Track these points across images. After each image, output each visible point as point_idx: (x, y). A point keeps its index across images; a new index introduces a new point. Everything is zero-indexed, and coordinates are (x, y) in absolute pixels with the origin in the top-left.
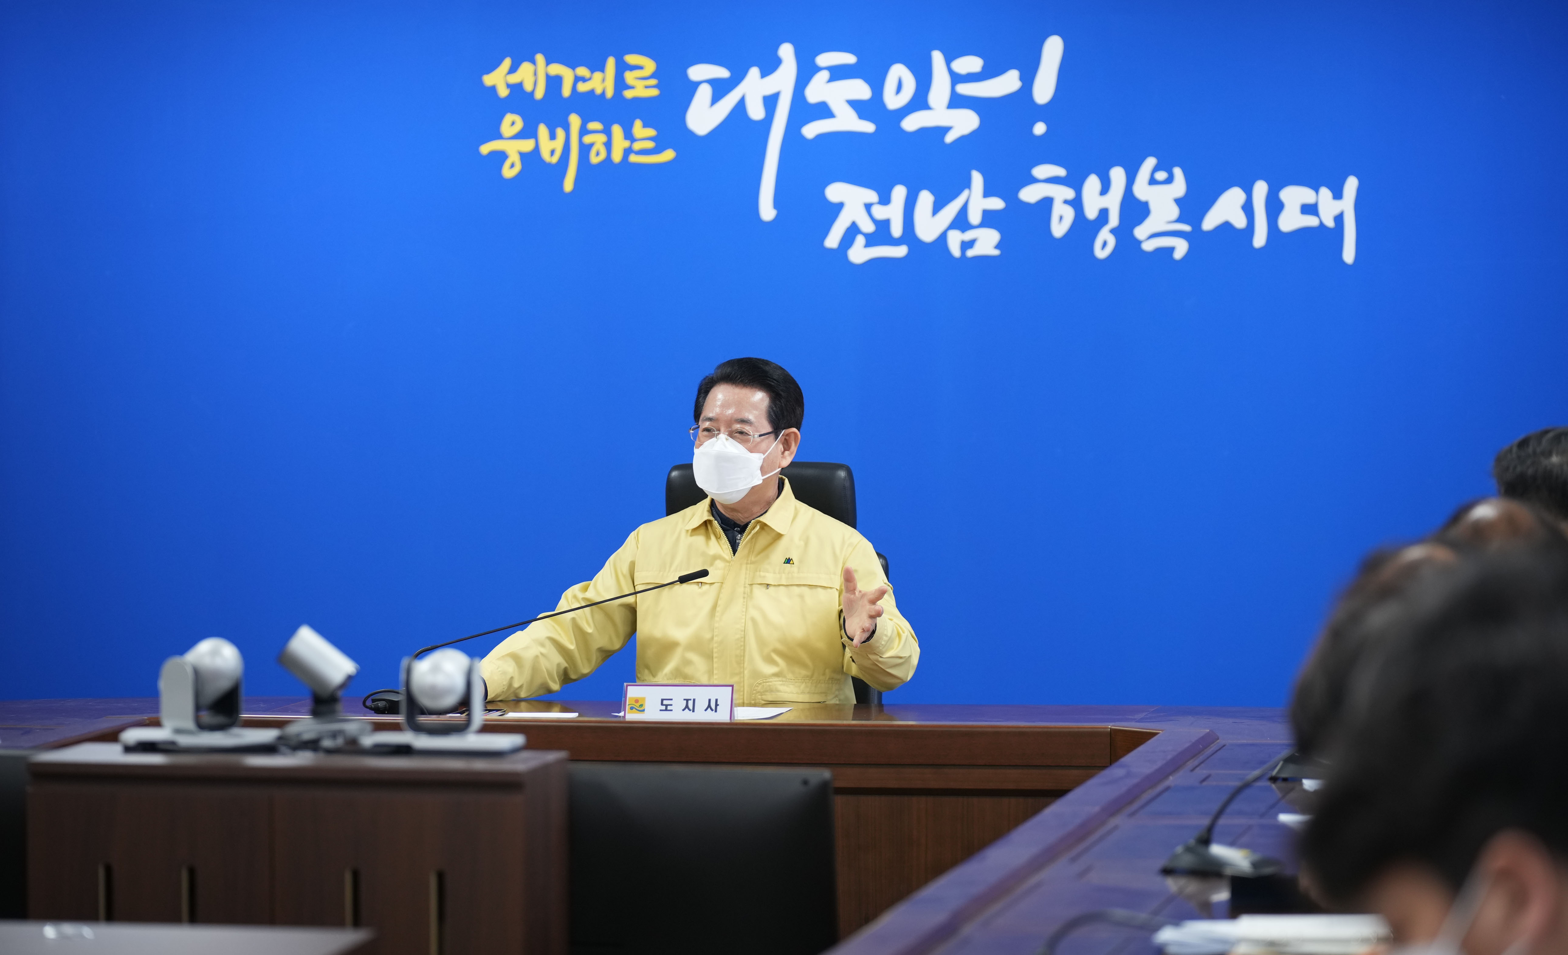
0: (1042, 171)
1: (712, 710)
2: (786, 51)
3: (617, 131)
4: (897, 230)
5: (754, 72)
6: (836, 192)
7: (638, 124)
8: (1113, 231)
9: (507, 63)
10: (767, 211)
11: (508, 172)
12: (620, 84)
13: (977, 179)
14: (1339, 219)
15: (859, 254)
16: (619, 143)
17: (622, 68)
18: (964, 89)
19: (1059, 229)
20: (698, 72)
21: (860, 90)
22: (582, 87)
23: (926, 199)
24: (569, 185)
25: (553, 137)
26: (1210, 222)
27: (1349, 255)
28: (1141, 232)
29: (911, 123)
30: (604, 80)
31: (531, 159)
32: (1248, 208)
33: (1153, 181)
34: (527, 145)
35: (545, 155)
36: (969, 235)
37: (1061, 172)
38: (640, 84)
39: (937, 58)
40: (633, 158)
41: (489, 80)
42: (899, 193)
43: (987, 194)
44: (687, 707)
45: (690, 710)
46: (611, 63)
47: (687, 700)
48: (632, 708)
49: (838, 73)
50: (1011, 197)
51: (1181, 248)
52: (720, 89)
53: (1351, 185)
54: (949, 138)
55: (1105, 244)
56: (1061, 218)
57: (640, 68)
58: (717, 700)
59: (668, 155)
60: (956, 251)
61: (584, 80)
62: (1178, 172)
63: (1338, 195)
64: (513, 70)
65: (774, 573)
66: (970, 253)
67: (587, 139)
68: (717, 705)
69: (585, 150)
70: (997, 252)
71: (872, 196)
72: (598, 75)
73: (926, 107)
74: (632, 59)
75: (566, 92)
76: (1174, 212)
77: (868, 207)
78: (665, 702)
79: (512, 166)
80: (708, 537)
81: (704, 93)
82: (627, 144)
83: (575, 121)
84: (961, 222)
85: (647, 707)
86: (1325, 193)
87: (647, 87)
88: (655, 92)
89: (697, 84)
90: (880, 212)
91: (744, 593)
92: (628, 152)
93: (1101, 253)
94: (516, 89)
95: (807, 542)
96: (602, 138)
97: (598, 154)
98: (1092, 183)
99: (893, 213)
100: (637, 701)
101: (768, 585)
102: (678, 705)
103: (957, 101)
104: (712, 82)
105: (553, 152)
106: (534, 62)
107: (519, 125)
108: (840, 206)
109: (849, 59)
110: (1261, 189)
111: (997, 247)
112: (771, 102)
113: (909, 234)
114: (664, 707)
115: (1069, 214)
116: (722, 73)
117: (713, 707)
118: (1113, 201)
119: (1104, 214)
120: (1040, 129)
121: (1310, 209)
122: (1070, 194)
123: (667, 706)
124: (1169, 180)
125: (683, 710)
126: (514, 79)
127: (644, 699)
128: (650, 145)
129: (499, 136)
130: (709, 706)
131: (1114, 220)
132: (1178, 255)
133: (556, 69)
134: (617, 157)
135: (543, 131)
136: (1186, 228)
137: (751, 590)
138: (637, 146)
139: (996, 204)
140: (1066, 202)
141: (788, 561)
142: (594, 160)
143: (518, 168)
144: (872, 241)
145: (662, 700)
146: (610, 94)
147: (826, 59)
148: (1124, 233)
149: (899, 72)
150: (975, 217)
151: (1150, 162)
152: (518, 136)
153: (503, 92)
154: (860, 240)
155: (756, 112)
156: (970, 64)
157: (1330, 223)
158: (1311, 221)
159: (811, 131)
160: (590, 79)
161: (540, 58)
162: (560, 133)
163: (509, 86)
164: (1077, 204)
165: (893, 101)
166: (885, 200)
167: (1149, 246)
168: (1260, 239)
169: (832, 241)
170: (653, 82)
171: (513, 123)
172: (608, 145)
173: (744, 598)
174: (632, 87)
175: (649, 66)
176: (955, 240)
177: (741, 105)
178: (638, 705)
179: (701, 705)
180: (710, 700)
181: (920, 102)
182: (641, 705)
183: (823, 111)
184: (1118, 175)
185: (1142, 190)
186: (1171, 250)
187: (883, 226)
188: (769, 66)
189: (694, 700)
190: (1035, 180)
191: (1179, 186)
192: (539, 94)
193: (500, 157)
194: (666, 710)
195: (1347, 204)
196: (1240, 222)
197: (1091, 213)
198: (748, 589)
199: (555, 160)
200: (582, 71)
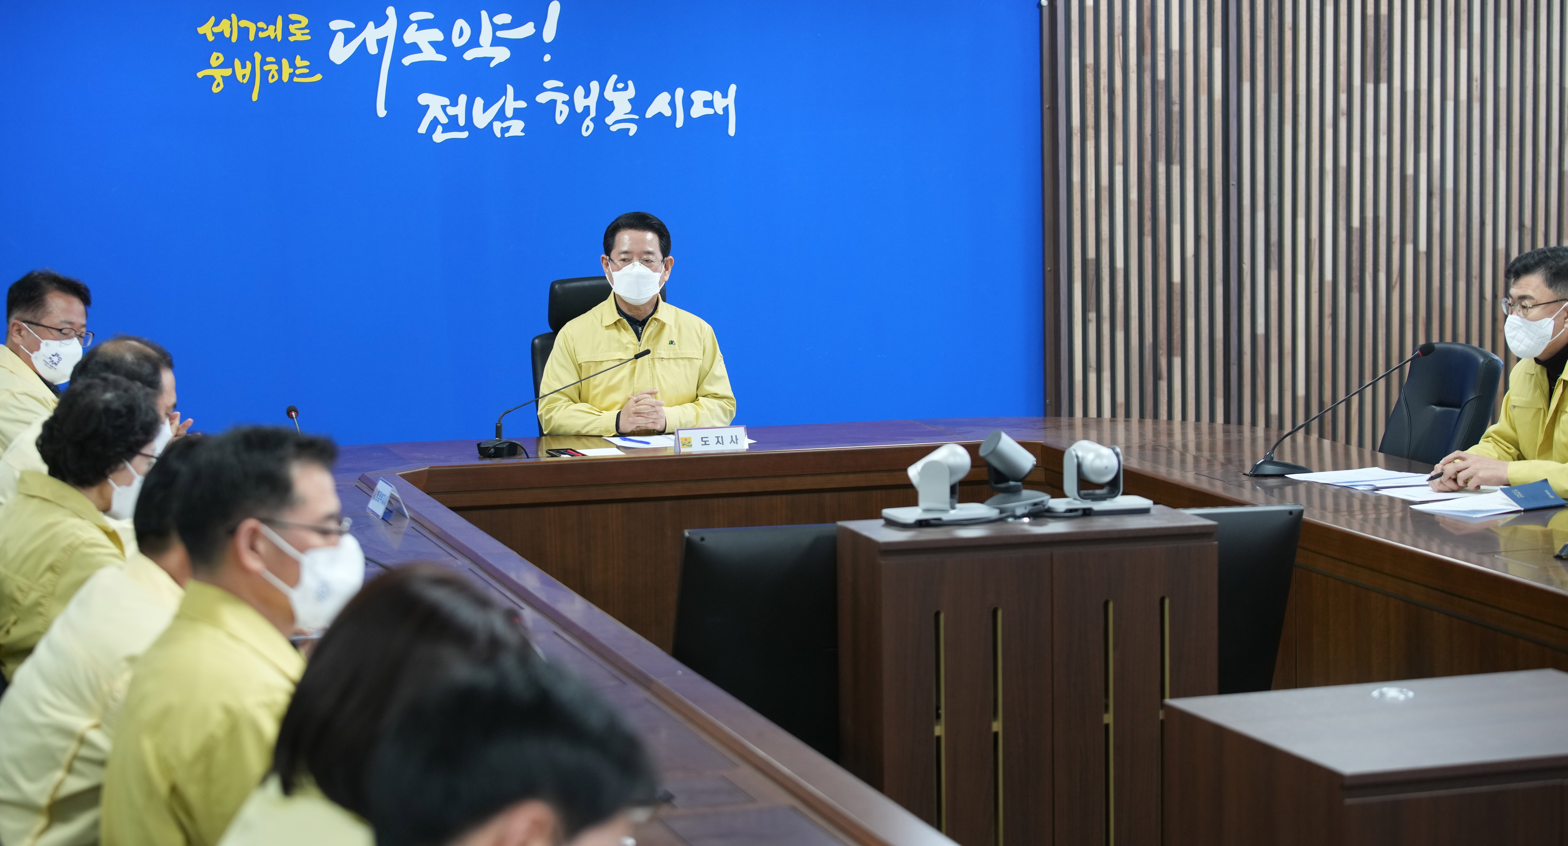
0: (549, 84)
1: (734, 443)
2: (391, 11)
3: (285, 62)
4: (462, 122)
5: (371, 24)
6: (424, 99)
7: (298, 58)
8: (592, 120)
9: (213, 19)
10: (382, 112)
11: (215, 90)
12: (286, 32)
13: (510, 89)
14: (726, 109)
15: (439, 137)
16: (287, 70)
17: (287, 22)
18: (500, 34)
19: (560, 120)
20: (335, 25)
21: (437, 35)
22: (262, 35)
23: (479, 102)
24: (255, 97)
25: (244, 66)
26: (650, 113)
27: (732, 131)
28: (609, 120)
29: (469, 55)
30: (275, 30)
31: (230, 81)
32: (672, 104)
33: (615, 89)
34: (228, 72)
35: (239, 78)
36: (506, 124)
37: (561, 84)
38: (299, 33)
39: (484, 14)
40: (296, 79)
41: (201, 30)
42: (463, 99)
43: (515, 99)
44: (718, 442)
45: (721, 444)
46: (280, 18)
47: (718, 437)
48: (683, 445)
49: (423, 25)
50: (531, 100)
51: (633, 129)
52: (350, 36)
53: (733, 89)
54: (492, 64)
55: (588, 127)
56: (561, 112)
57: (300, 22)
58: (736, 436)
59: (318, 77)
60: (498, 134)
61: (263, 30)
62: (630, 83)
63: (725, 95)
64: (216, 24)
65: (665, 350)
66: (507, 135)
67: (266, 68)
68: (737, 439)
69: (265, 74)
70: (523, 134)
71: (446, 101)
72: (272, 27)
73: (478, 45)
74: (293, 17)
75: (252, 37)
76: (629, 107)
77: (444, 108)
78: (704, 439)
79: (218, 85)
80: (619, 330)
81: (340, 38)
82: (291, 70)
83: (258, 56)
84: (501, 116)
85: (693, 443)
86: (717, 94)
87: (303, 34)
88: (308, 38)
89: (335, 33)
90: (451, 111)
91: (649, 365)
92: (292, 76)
93: (585, 134)
94: (219, 36)
95: (680, 331)
96: (275, 67)
97: (273, 77)
98: (580, 91)
99: (459, 111)
100: (686, 440)
101: (662, 358)
102: (712, 441)
103: (496, 42)
104: (344, 31)
105: (244, 76)
106: (230, 20)
107: (222, 59)
108: (427, 107)
109: (430, 16)
110: (680, 93)
111: (522, 131)
112: (382, 43)
113: (470, 124)
114: (704, 443)
115: (566, 110)
116: (351, 25)
117: (735, 441)
118: (592, 102)
119: (587, 109)
120: (547, 58)
121: (708, 104)
122: (566, 97)
123: (705, 442)
124: (626, 88)
125: (716, 444)
126: (217, 30)
127: (690, 438)
128: (306, 71)
129: (210, 67)
130: (732, 440)
131: (593, 113)
132: (631, 133)
133: (244, 23)
134: (285, 78)
135: (237, 63)
136: (637, 117)
137: (654, 363)
138: (298, 72)
139: (522, 104)
140: (564, 102)
141: (672, 342)
142: (271, 81)
143: (222, 86)
144: (446, 129)
145: (702, 438)
146: (279, 39)
147: (415, 16)
148: (599, 120)
149: (460, 23)
150: (509, 113)
151: (614, 77)
152: (221, 66)
153: (211, 38)
154: (440, 128)
155: (373, 49)
156: (504, 18)
157: (721, 112)
158: (710, 111)
159: (407, 61)
160: (267, 29)
161: (234, 16)
162: (249, 64)
163: (214, 34)
164: (570, 103)
165: (457, 42)
166: (454, 103)
167: (614, 129)
168: (679, 123)
169: (422, 129)
170: (307, 31)
171: (218, 58)
172: (280, 71)
173: (649, 368)
174: (295, 35)
175: (305, 21)
176: (497, 127)
177: (363, 44)
178: (687, 442)
179: (727, 440)
180: (732, 436)
181: (474, 42)
182: (689, 442)
183: (415, 48)
184: (595, 86)
185: (609, 95)
186: (628, 130)
187: (454, 119)
188: (381, 21)
189: (722, 437)
190: (546, 90)
191: (631, 92)
192: (234, 39)
193: (212, 79)
194: (705, 444)
195: (730, 101)
196: (668, 112)
197: (579, 109)
198: (651, 362)
199: (245, 81)
200: (261, 25)
